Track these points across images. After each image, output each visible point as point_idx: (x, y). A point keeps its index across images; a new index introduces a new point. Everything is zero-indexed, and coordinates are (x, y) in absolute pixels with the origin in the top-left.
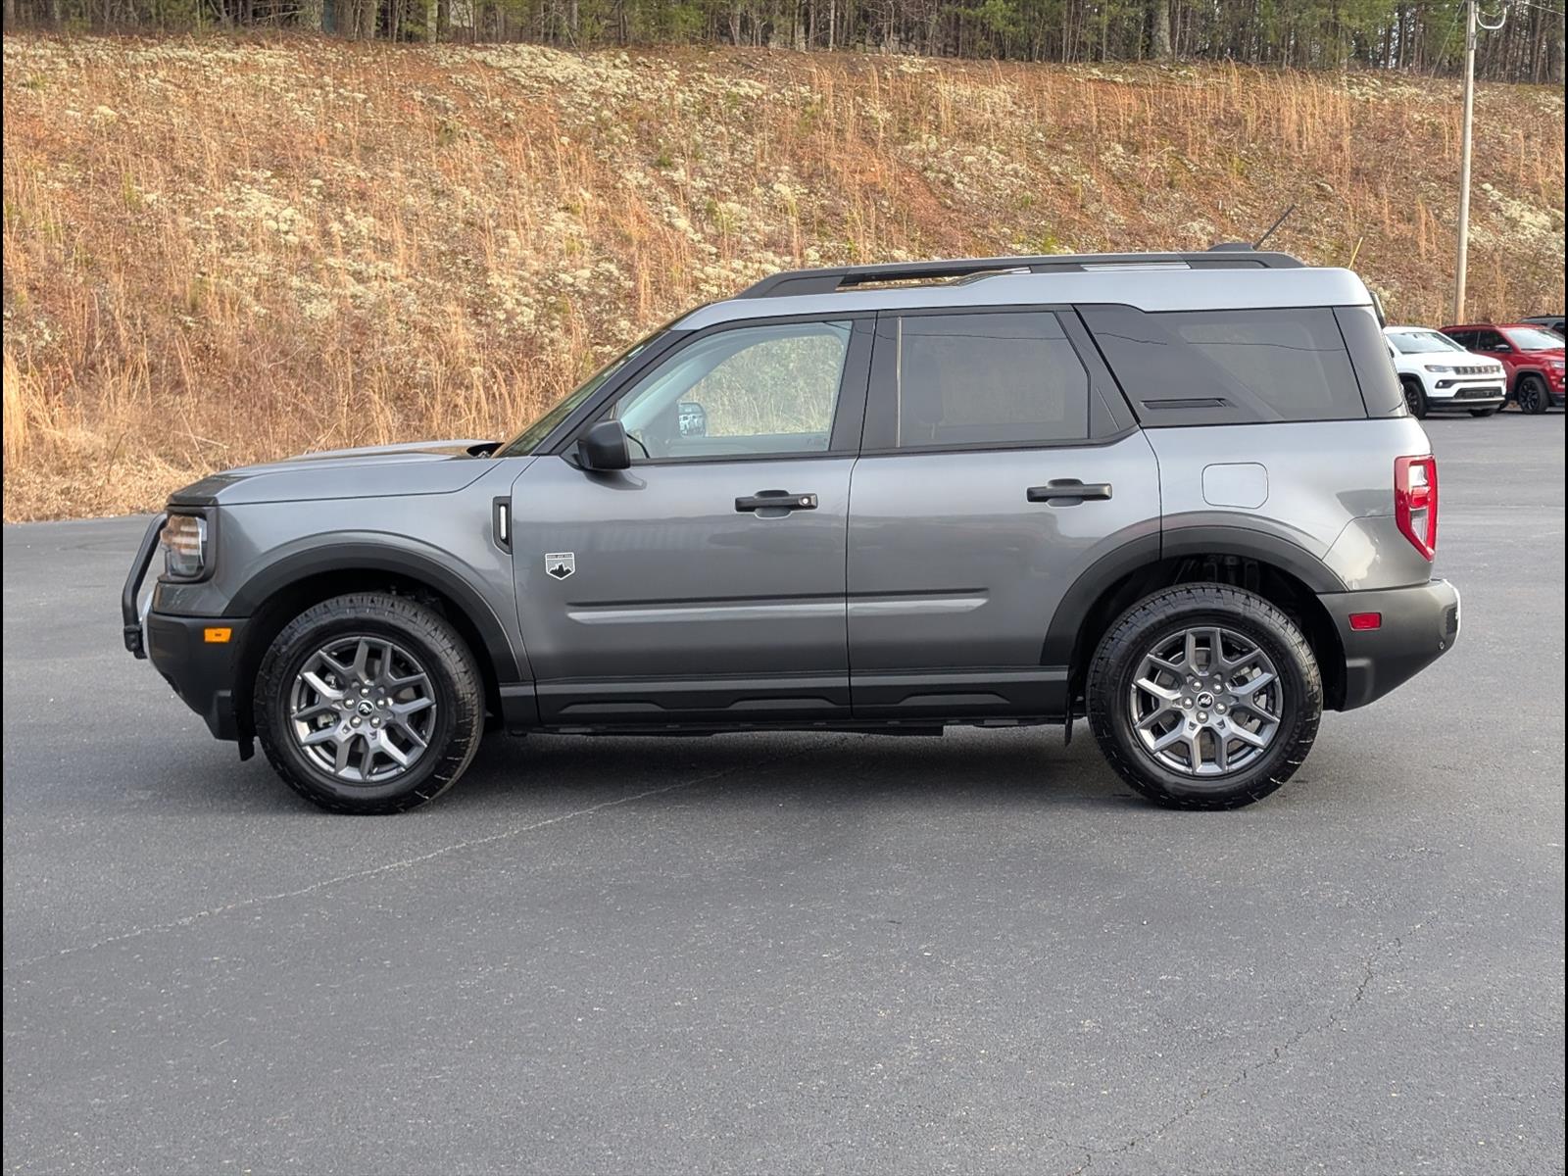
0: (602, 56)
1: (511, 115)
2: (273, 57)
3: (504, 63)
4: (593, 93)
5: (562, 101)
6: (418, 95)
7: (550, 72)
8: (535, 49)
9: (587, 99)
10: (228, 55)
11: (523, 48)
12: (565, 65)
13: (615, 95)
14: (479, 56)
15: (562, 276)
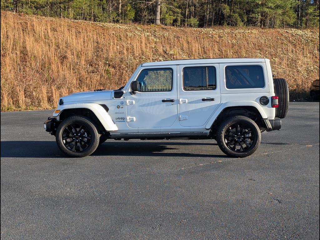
0: (305, 30)
1: (294, 41)
2: (254, 31)
3: (290, 32)
4: (306, 37)
5: (301, 38)
6: (278, 38)
7: (298, 33)
8: (295, 29)
9: (305, 38)
10: (248, 31)
11: (292, 29)
12: (300, 32)
13: (310, 37)
14: (286, 31)
15: (309, 68)
